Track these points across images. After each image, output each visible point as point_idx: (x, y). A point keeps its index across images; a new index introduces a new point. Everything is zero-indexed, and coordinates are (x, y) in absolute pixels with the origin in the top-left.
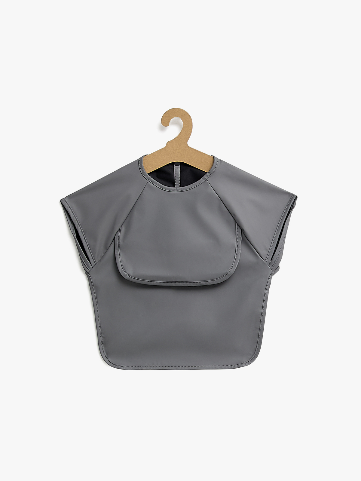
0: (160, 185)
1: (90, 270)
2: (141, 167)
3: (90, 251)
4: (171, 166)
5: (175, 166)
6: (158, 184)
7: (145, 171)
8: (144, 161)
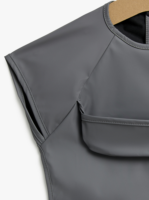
0: (130, 41)
1: (42, 143)
2: (107, 17)
3: (41, 120)
4: (141, 17)
5: (146, 15)
6: (128, 39)
7: (111, 23)
8: (110, 9)
